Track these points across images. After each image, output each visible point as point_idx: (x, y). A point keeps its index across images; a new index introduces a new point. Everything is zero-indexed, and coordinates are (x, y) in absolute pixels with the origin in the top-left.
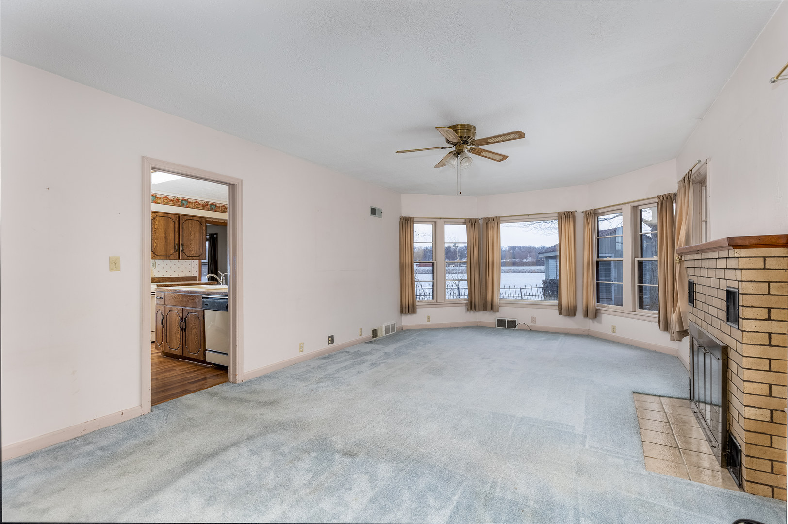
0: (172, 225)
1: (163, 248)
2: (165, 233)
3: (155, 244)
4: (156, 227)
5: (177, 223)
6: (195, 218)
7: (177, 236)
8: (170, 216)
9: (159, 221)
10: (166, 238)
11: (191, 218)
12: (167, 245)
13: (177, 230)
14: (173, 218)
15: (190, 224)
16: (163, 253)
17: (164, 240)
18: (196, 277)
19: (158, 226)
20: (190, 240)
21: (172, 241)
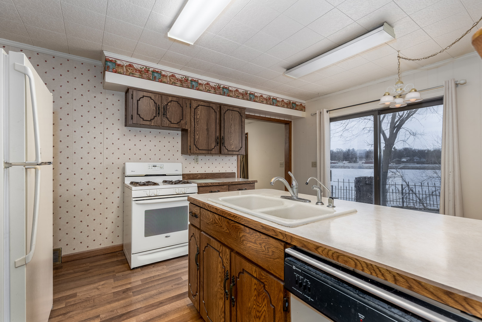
0: (213, 116)
1: (205, 142)
2: (207, 124)
3: (197, 137)
4: (198, 117)
5: (218, 113)
6: (235, 109)
7: (218, 128)
8: (211, 105)
9: (201, 111)
10: (208, 130)
11: (231, 108)
12: (209, 138)
13: (218, 121)
14: (214, 108)
15: (230, 115)
16: (204, 147)
17: (206, 133)
18: (234, 173)
19: (200, 117)
20: (231, 132)
21: (214, 133)
